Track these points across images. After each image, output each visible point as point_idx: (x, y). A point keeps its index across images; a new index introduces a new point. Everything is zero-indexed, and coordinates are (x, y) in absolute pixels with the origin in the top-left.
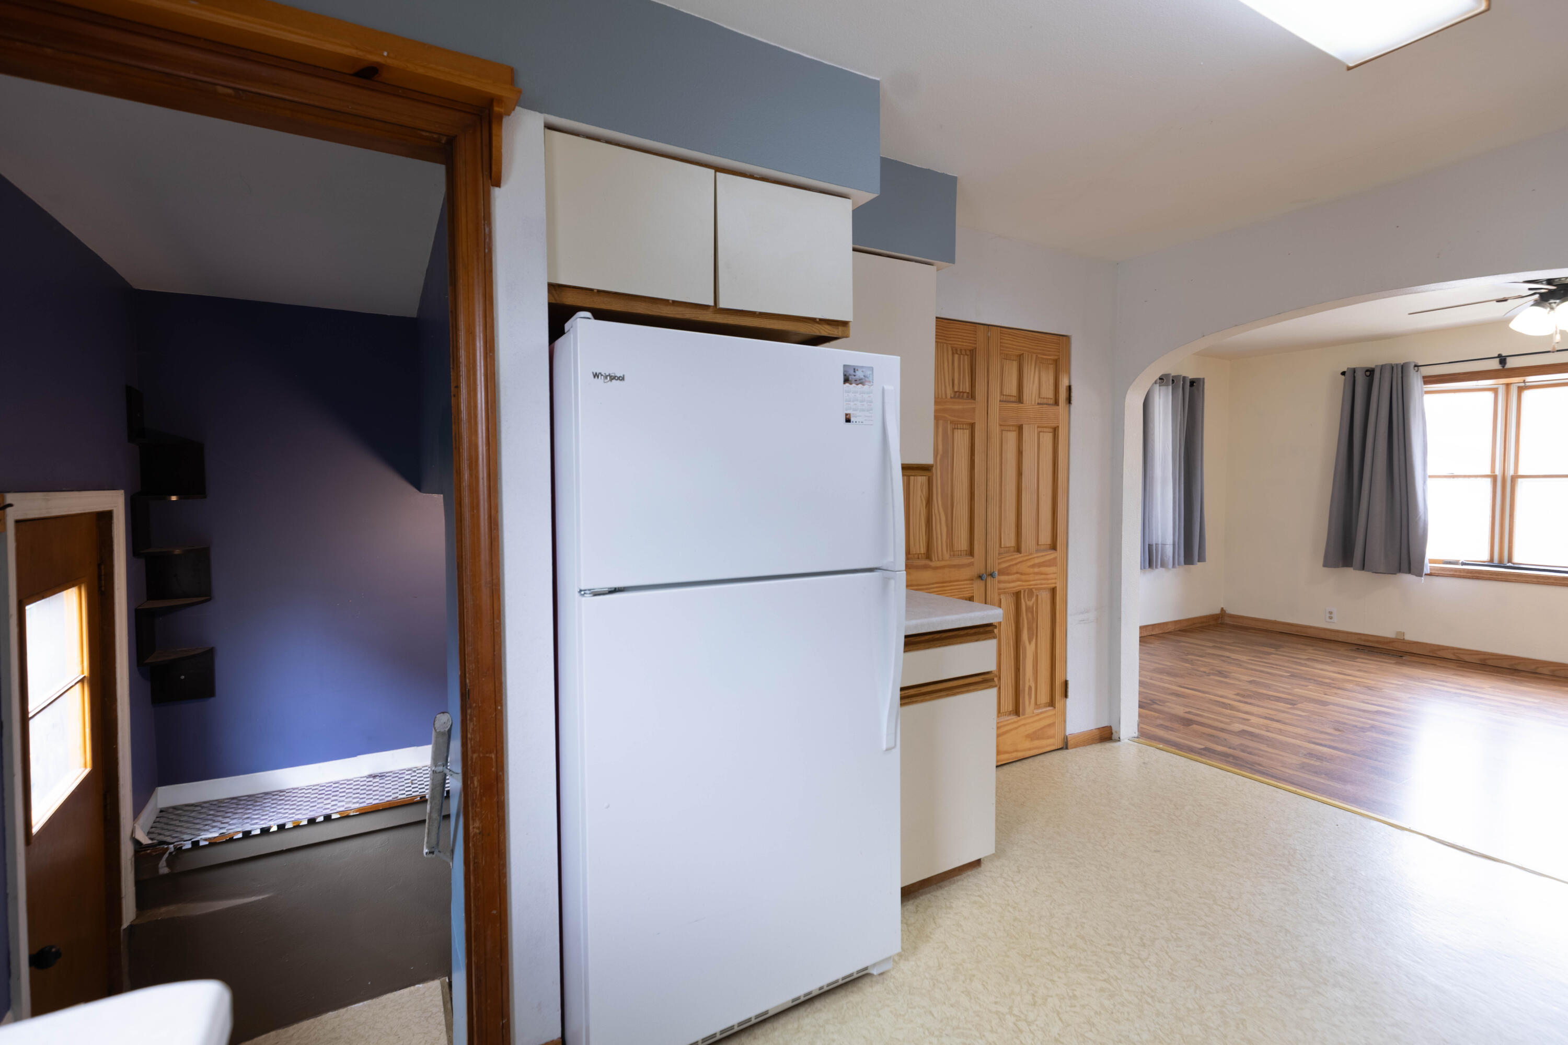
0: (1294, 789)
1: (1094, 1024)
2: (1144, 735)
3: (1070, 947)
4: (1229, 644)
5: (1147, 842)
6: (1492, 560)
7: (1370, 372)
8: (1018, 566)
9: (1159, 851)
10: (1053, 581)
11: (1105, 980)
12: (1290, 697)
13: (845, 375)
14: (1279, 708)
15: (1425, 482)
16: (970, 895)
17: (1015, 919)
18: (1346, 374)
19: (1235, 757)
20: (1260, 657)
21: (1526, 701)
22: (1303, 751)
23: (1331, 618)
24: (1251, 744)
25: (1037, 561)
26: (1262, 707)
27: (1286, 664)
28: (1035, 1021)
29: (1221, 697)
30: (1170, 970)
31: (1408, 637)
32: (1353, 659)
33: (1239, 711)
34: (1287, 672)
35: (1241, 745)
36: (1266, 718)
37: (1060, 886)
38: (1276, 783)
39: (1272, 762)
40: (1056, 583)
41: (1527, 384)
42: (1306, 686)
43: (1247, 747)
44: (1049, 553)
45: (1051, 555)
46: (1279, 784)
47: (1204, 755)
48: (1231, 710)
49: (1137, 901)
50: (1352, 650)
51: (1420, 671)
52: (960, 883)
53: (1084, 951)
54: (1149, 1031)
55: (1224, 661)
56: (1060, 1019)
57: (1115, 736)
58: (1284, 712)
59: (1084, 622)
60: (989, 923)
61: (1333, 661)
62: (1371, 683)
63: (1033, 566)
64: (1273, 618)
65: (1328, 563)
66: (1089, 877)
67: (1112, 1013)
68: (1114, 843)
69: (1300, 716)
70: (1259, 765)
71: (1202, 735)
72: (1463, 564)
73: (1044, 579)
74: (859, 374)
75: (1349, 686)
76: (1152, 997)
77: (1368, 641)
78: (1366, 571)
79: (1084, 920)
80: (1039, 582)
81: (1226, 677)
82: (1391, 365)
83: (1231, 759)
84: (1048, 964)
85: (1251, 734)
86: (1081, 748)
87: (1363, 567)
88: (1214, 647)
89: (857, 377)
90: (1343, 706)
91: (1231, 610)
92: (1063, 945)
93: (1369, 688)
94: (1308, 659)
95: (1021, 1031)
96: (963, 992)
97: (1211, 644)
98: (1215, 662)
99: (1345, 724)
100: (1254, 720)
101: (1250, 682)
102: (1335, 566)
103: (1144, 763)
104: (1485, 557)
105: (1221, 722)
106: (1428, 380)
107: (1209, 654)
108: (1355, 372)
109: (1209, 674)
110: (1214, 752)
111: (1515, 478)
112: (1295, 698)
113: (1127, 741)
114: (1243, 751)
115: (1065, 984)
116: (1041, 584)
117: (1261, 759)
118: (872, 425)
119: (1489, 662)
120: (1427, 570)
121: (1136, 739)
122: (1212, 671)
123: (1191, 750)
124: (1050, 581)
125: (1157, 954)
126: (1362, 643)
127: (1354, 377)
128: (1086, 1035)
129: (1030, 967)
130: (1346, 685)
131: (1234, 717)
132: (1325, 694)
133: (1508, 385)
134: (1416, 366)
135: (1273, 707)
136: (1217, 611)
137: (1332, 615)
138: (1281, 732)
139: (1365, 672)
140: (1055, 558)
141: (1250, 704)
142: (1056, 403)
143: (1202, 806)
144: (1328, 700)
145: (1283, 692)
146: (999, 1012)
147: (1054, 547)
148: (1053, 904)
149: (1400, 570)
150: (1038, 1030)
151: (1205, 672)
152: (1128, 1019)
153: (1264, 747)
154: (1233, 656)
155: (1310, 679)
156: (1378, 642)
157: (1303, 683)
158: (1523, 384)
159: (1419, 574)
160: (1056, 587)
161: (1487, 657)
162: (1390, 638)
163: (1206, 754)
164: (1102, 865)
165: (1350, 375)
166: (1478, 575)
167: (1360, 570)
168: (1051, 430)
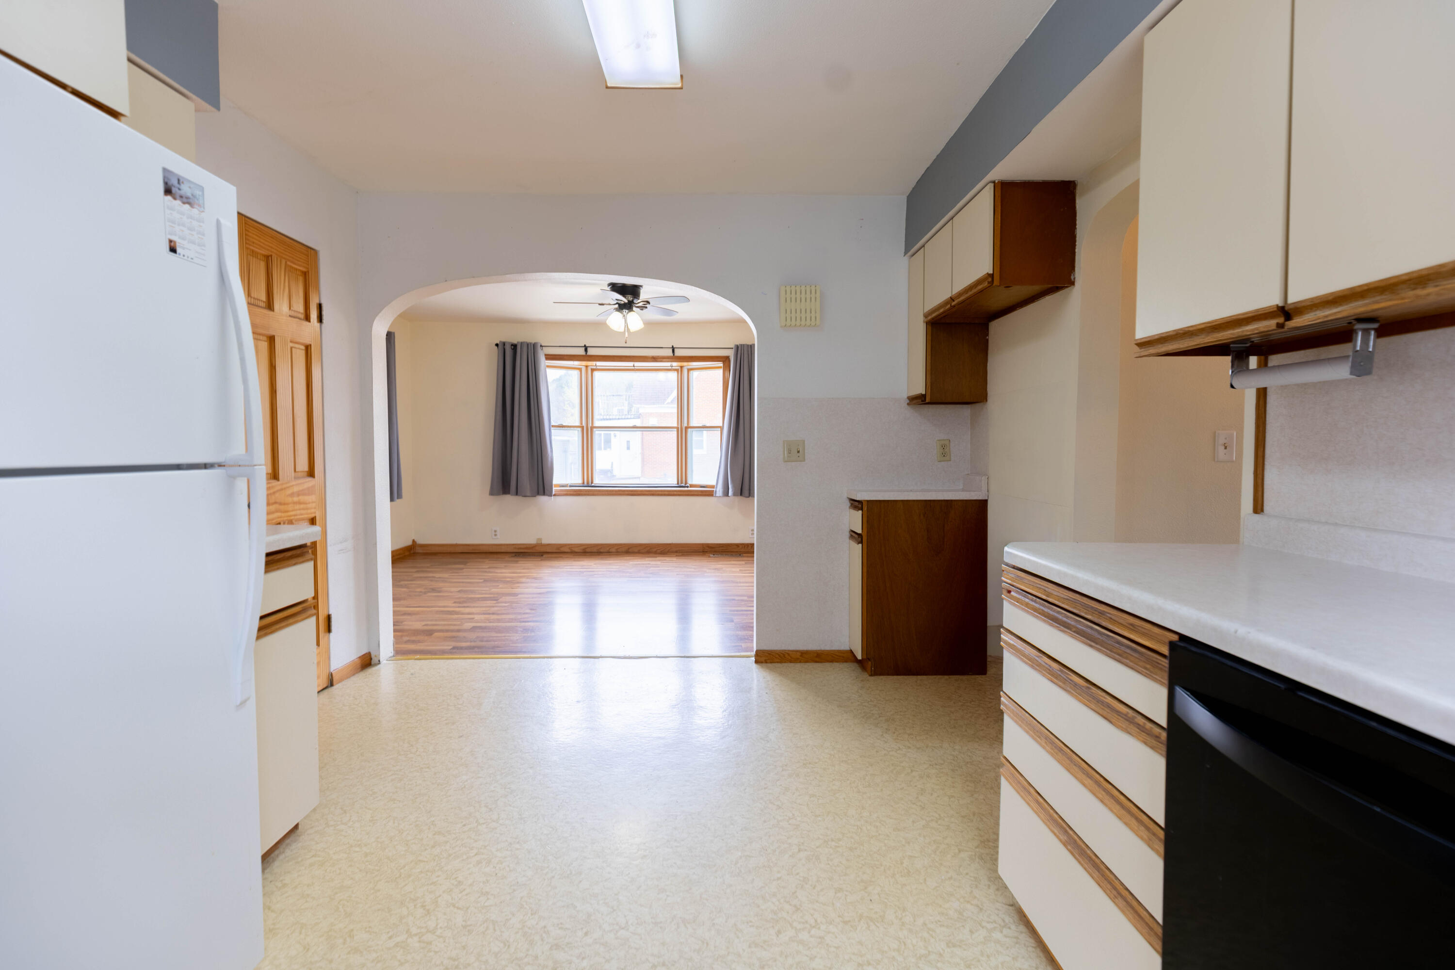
0: (529, 655)
1: (487, 892)
2: (400, 652)
3: (433, 847)
4: (428, 567)
5: (449, 733)
6: (583, 483)
7: (514, 347)
8: (277, 495)
9: (461, 736)
10: (313, 510)
11: (476, 855)
12: (492, 596)
13: (166, 183)
14: (488, 605)
15: (550, 430)
16: (302, 860)
17: (366, 855)
18: (500, 346)
19: (479, 647)
20: (457, 573)
21: (612, 568)
22: (519, 629)
23: (496, 535)
24: (484, 634)
25: (296, 489)
26: (477, 607)
27: (477, 574)
28: (437, 925)
29: (444, 607)
30: (520, 817)
31: (545, 541)
32: (517, 562)
33: (463, 614)
34: (481, 579)
35: (478, 637)
36: (484, 614)
37: (394, 803)
38: (515, 656)
39: (505, 643)
40: (315, 513)
41: (597, 367)
42: (498, 586)
43: (483, 637)
44: (307, 480)
45: (309, 482)
46: (518, 656)
47: (455, 653)
48: (457, 615)
49: (467, 781)
50: (512, 557)
51: (556, 562)
52: (281, 857)
53: (446, 842)
54: (529, 867)
55: (432, 581)
56: (458, 908)
57: (374, 661)
58: (493, 607)
59: (342, 551)
60: (340, 874)
61: (505, 566)
62: (535, 575)
63: (292, 495)
64: (454, 542)
65: (492, 493)
66: (416, 782)
67: (496, 874)
68: (422, 746)
69: (505, 606)
70: (498, 647)
71: (446, 639)
72: (570, 486)
73: (303, 509)
74: (186, 190)
75: (524, 580)
76: (518, 843)
77: (521, 548)
78: (519, 496)
79: (433, 819)
80: (298, 512)
81: (439, 592)
82: (527, 342)
83: (476, 650)
84: (421, 872)
85: (480, 628)
86: (346, 681)
87: (517, 494)
88: (417, 572)
89: (182, 192)
90: (527, 594)
91: (421, 541)
92: (426, 849)
93: (535, 578)
94: (489, 568)
95: (430, 943)
96: (349, 953)
97: (414, 570)
98: (426, 582)
99: (534, 604)
100: (477, 617)
101: (459, 591)
102: (498, 494)
103: (412, 674)
104: (580, 481)
105: (455, 625)
106: (549, 357)
107: (417, 577)
108: (504, 345)
109: (425, 593)
110: (461, 648)
111: (592, 428)
112: (495, 596)
113: (385, 662)
114: (482, 641)
115: (446, 879)
116: (302, 514)
117: (496, 643)
118: (205, 266)
119: (588, 550)
120: (554, 493)
121: (393, 658)
122: (426, 590)
123: (443, 652)
124: (309, 511)
125: (504, 811)
126: (517, 551)
127: (504, 349)
128: (486, 904)
129: (406, 885)
130: (521, 579)
131: (463, 619)
132: (513, 589)
133: (587, 367)
134: (541, 346)
135: (485, 605)
136: (410, 543)
137: (496, 533)
138: (499, 621)
139: (528, 569)
140: (313, 486)
141: (468, 607)
142: (307, 318)
143: (475, 689)
144: (517, 592)
145: (486, 594)
146: (398, 943)
147: (311, 473)
148: (396, 821)
149: (538, 494)
150: (445, 931)
151: (421, 592)
152: (510, 871)
153: (494, 634)
154: (437, 575)
155: (498, 581)
156: (526, 548)
157: (494, 584)
158: (595, 367)
159: (550, 495)
160: (315, 517)
161: (586, 547)
162: (534, 544)
163: (456, 651)
164: (422, 768)
165: (501, 346)
166: (579, 493)
167: (514, 495)
168: (303, 348)
